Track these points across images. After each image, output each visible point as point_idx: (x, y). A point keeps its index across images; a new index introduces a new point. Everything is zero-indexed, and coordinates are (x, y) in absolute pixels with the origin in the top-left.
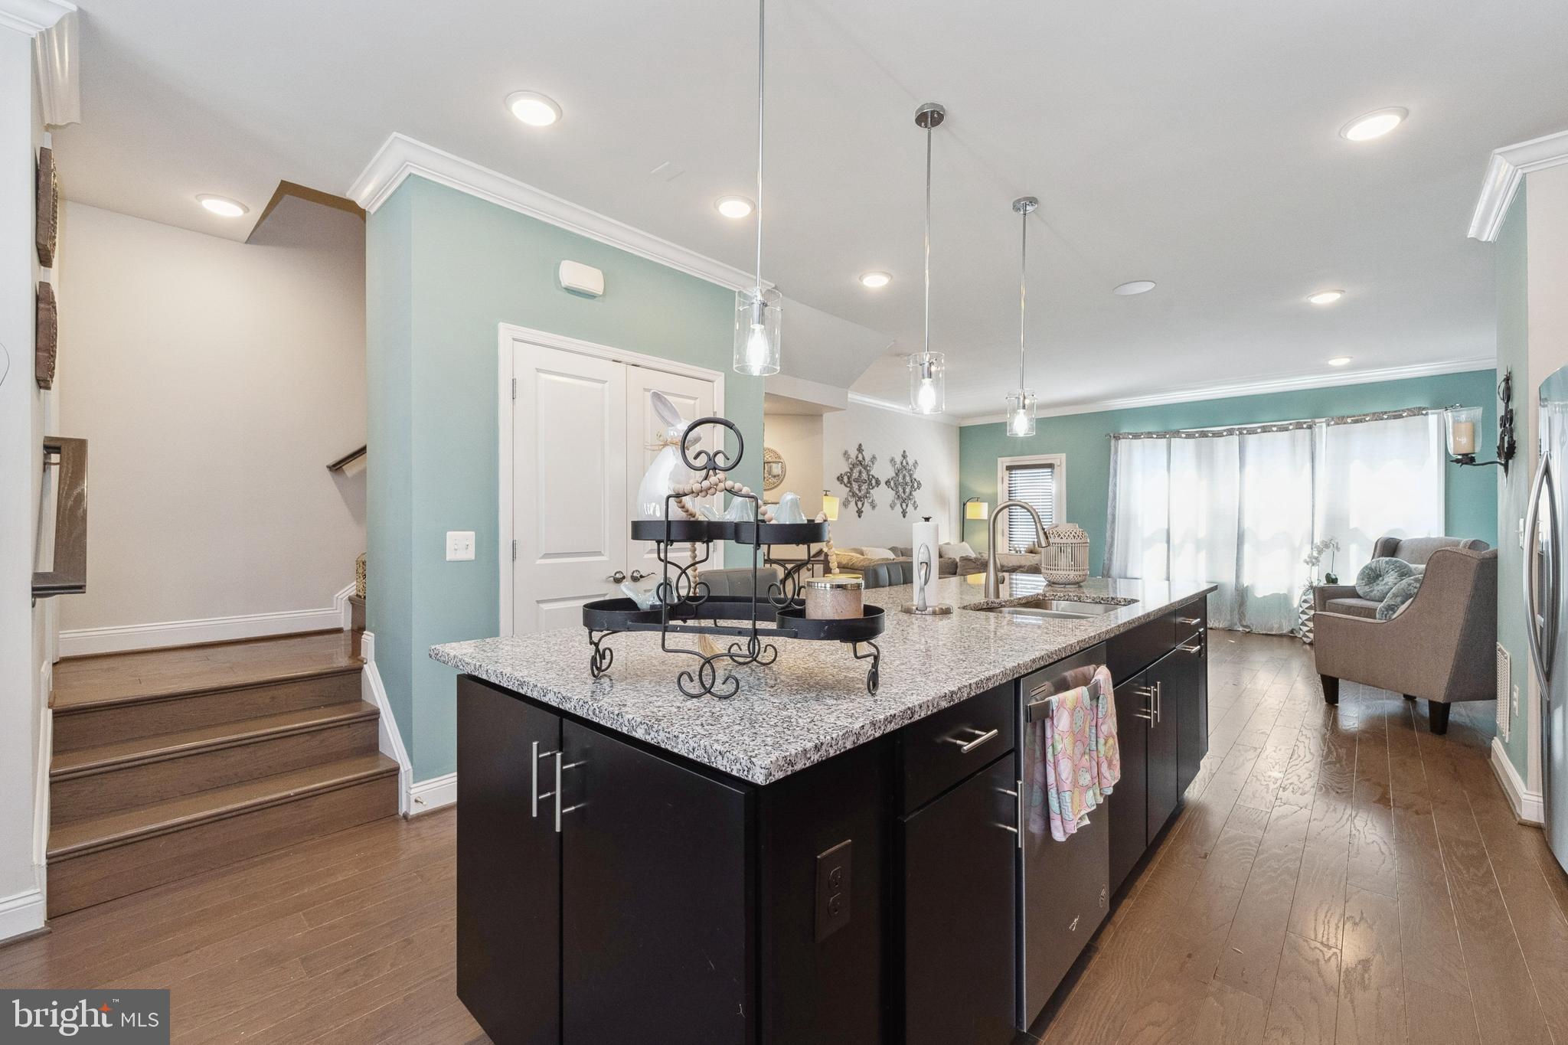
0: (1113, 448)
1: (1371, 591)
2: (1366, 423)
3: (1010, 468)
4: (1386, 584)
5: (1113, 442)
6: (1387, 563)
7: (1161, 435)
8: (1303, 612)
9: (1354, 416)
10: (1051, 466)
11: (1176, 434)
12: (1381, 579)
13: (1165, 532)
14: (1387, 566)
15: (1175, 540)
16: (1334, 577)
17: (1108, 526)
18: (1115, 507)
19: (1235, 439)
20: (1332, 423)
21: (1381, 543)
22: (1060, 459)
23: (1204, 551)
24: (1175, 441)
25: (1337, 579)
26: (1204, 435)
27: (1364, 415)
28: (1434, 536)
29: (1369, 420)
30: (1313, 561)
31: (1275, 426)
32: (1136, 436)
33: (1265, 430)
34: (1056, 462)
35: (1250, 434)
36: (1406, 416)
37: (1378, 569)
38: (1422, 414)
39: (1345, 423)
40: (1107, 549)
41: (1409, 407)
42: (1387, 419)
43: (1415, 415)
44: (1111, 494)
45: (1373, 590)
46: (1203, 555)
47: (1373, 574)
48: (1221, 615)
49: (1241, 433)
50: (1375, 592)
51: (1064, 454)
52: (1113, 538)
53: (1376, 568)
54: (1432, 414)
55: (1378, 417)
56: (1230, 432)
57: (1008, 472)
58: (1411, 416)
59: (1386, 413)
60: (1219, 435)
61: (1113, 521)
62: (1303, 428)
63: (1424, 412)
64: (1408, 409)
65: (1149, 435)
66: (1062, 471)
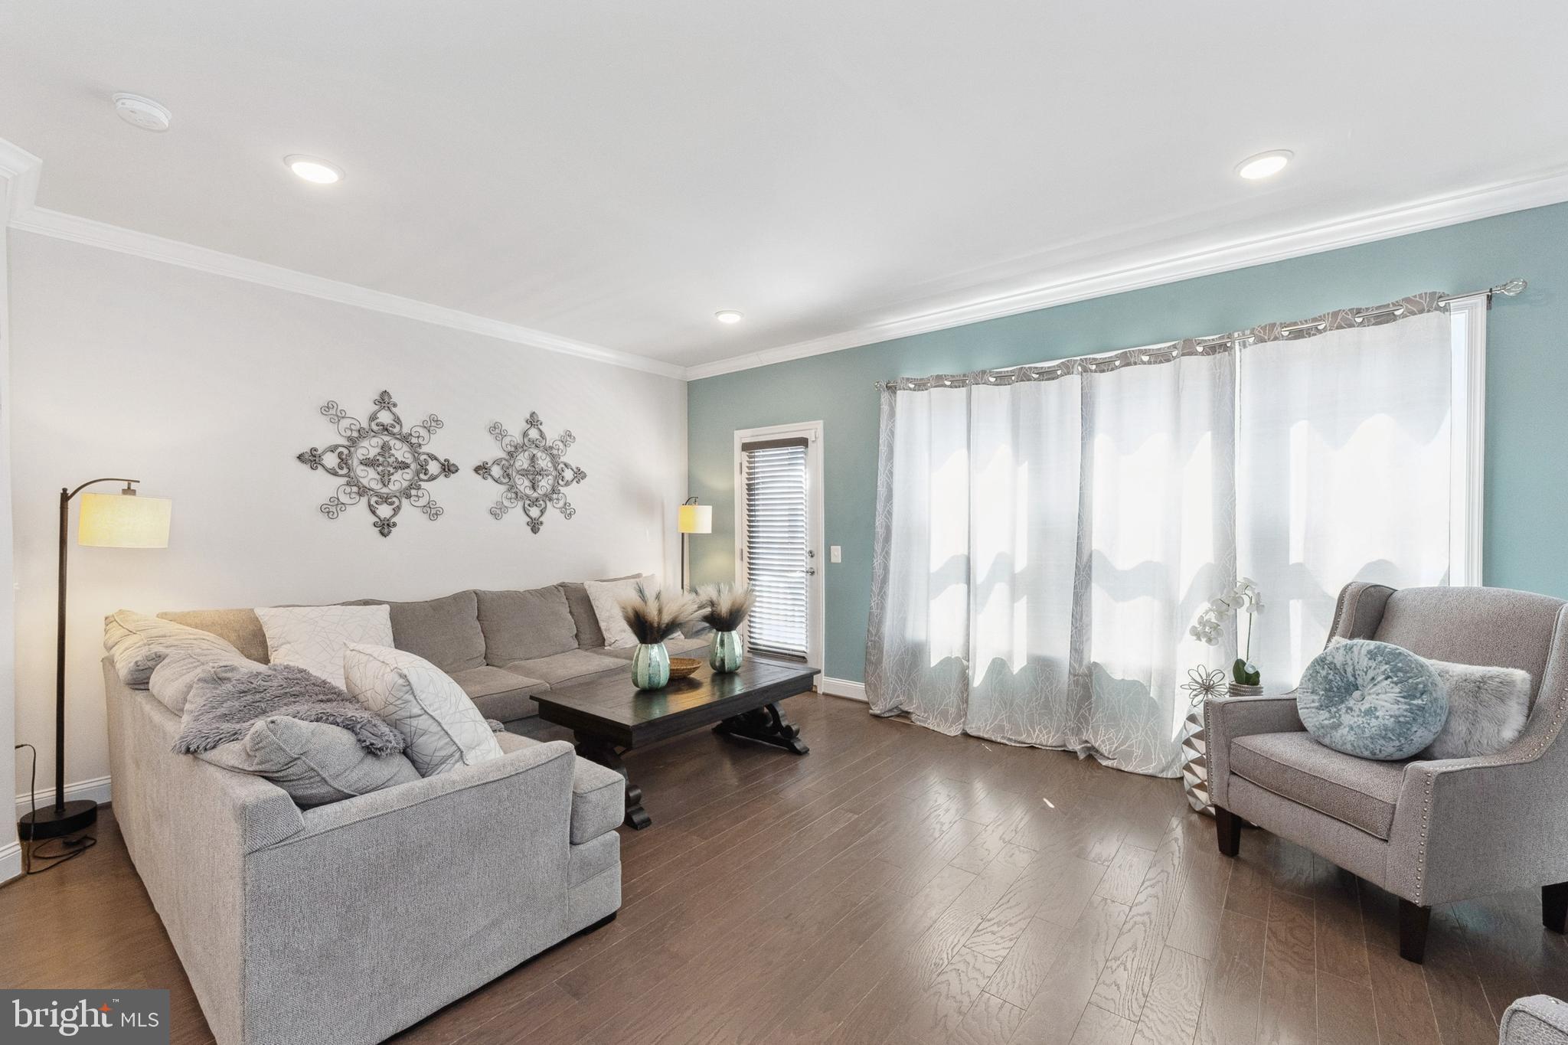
0: (885, 408)
1: (1336, 726)
2: (1319, 336)
3: (748, 447)
4: (1370, 712)
5: (885, 397)
6: (1372, 655)
7: (959, 382)
8: (1188, 743)
9: (1295, 324)
10: (803, 442)
11: (980, 377)
12: (1357, 694)
13: (963, 562)
14: (1373, 664)
15: (980, 574)
16: (1251, 671)
17: (878, 547)
18: (890, 513)
19: (1074, 381)
20: (1251, 340)
21: (1353, 597)
22: (814, 430)
23: (1025, 598)
24: (979, 391)
25: (1257, 674)
26: (1024, 377)
27: (1314, 320)
28: (1458, 582)
29: (1325, 329)
30: (1208, 633)
31: (1145, 352)
32: (921, 385)
33: (1127, 361)
34: (811, 437)
35: (1103, 371)
36: (1403, 316)
37: (1349, 670)
38: (1438, 308)
39: (1276, 339)
40: (875, 589)
41: (1410, 295)
42: (1361, 324)
43: (1421, 311)
44: (882, 490)
45: (1340, 724)
46: (1022, 605)
47: (1337, 681)
48: (1051, 719)
49: (1085, 370)
50: (1344, 731)
51: (821, 422)
52: (886, 569)
53: (1345, 664)
54: (1460, 309)
55: (1342, 321)
56: (1067, 367)
57: (745, 454)
58: (1413, 313)
59: (1359, 311)
60: (1048, 375)
61: (887, 539)
62: (1195, 353)
63: (1442, 304)
64: (1407, 300)
65: (939, 381)
66: (817, 449)
